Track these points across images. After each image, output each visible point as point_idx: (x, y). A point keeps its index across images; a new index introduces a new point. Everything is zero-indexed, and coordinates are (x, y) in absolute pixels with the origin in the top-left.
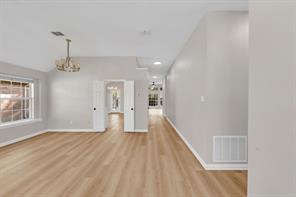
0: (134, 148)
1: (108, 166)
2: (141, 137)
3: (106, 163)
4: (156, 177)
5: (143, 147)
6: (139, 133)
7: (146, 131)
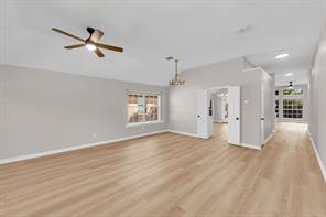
0: (231, 161)
1: (198, 167)
2: (246, 153)
3: (198, 163)
4: (242, 194)
5: (243, 164)
6: (247, 148)
7: (259, 148)
